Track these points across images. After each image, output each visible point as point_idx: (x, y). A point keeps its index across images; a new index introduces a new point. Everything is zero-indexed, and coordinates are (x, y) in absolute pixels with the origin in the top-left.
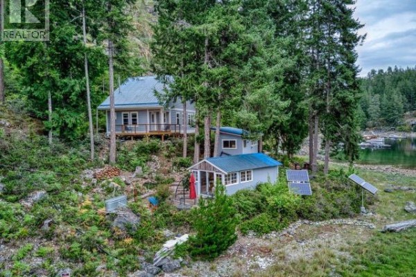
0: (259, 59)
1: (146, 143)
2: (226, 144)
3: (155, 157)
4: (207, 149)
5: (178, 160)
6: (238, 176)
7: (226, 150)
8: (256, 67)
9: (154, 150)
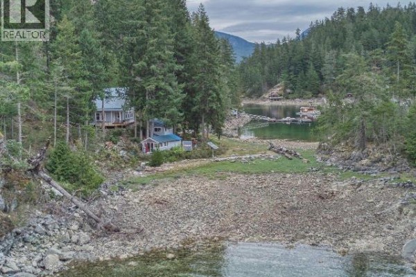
0: (170, 96)
1: (116, 130)
2: (156, 130)
3: (121, 137)
4: (148, 133)
5: (133, 138)
6: (164, 144)
7: (156, 133)
8: (169, 100)
9: (120, 134)
